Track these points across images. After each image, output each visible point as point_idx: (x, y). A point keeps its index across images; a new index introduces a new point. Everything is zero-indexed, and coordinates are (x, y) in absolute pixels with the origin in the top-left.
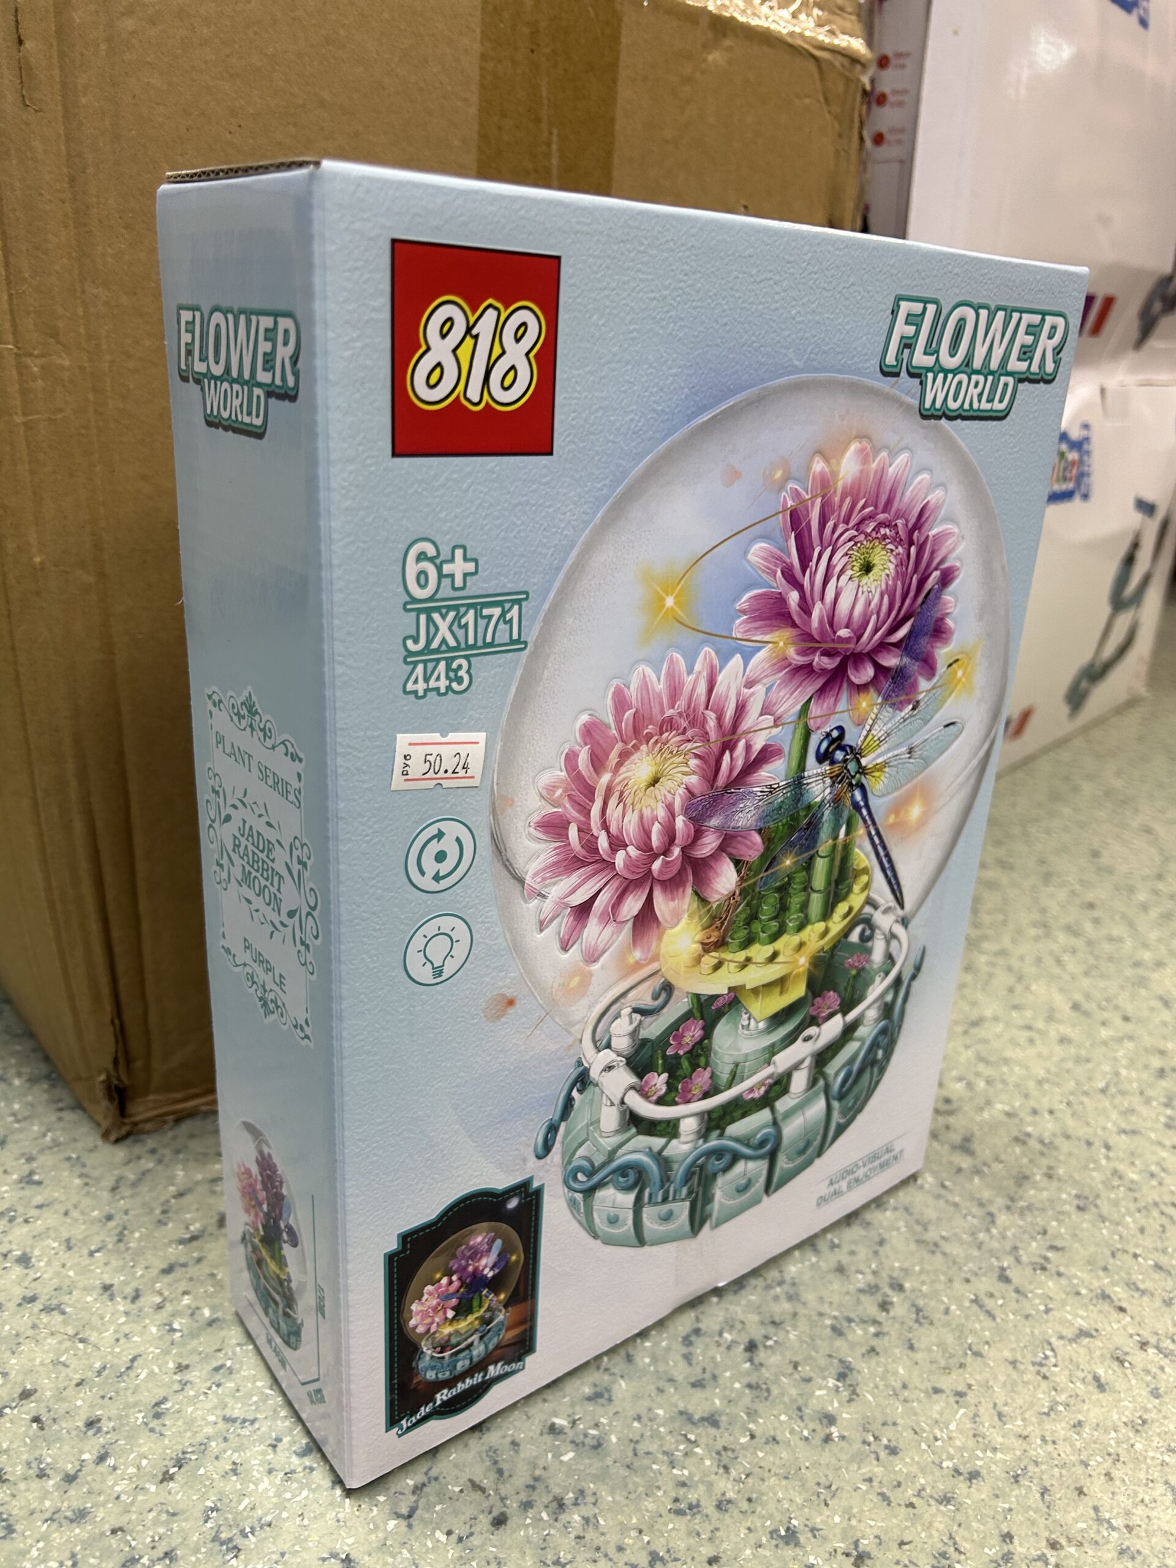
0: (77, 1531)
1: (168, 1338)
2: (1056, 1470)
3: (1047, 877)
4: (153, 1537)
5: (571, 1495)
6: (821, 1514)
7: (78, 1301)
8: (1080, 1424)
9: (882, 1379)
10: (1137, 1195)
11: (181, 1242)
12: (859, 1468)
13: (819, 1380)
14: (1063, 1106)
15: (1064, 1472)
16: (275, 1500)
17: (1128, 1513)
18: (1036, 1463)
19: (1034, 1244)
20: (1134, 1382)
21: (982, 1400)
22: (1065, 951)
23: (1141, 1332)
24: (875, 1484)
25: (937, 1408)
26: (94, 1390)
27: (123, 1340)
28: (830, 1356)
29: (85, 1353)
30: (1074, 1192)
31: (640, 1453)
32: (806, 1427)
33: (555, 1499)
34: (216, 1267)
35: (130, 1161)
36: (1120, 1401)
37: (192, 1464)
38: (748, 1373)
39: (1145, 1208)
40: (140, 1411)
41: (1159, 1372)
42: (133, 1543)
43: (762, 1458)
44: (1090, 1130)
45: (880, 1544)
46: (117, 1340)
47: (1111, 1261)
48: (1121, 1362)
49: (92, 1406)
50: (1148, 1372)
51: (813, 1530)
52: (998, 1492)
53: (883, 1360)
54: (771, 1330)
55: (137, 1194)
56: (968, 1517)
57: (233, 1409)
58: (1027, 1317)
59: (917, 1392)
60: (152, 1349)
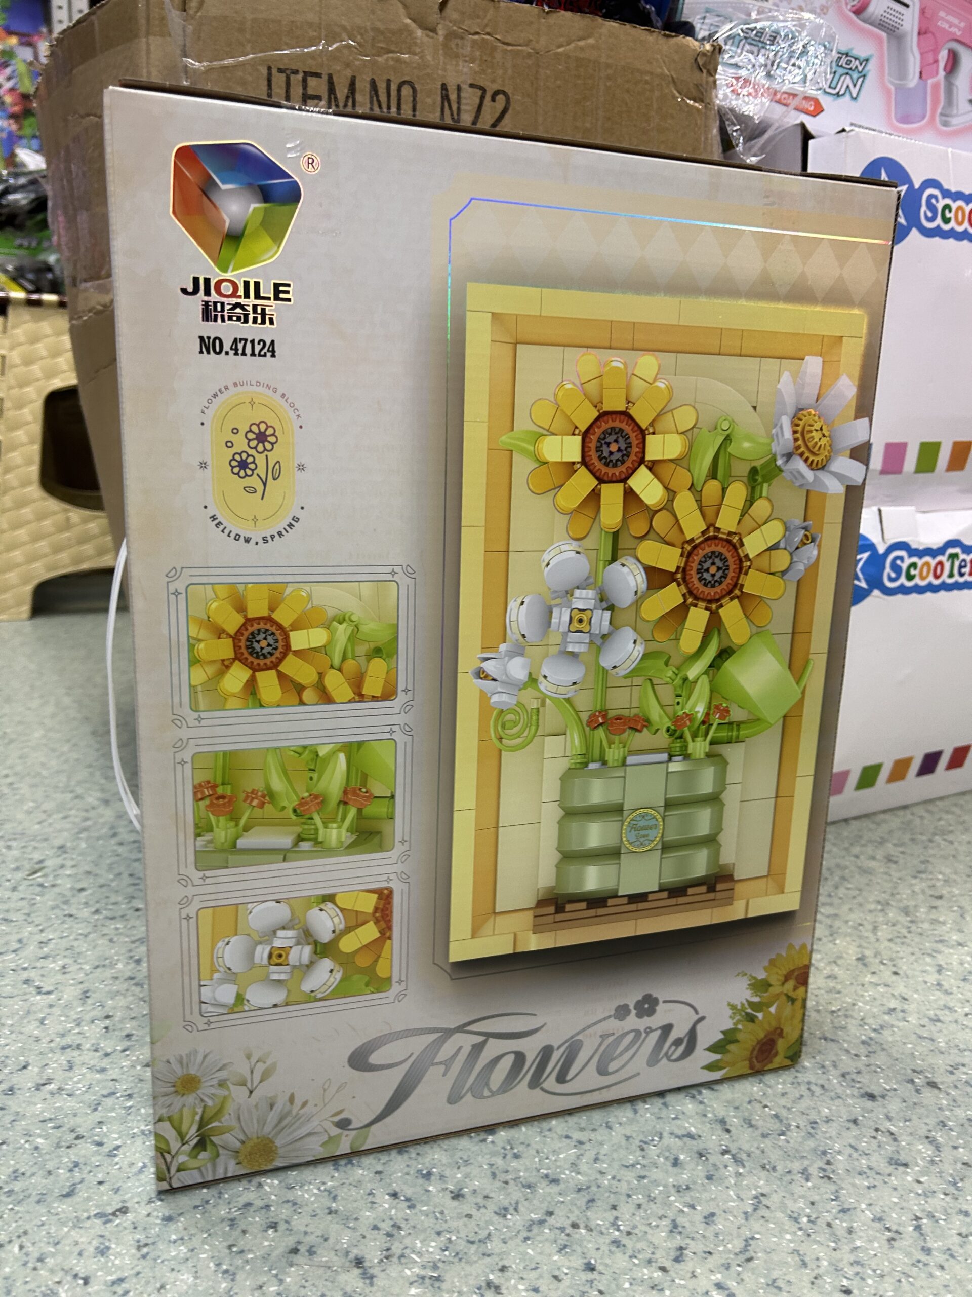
6: (452, 1170)
12: (490, 1158)
17: (634, 1226)
18: (599, 1187)
20: (700, 1168)
21: (592, 1149)
23: (730, 1145)
24: (494, 1167)
25: (561, 1144)
36: (681, 1174)
39: (799, 1083)
41: (721, 1167)
45: (474, 1193)
47: (745, 1105)
48: (701, 1155)
50: (714, 1165)
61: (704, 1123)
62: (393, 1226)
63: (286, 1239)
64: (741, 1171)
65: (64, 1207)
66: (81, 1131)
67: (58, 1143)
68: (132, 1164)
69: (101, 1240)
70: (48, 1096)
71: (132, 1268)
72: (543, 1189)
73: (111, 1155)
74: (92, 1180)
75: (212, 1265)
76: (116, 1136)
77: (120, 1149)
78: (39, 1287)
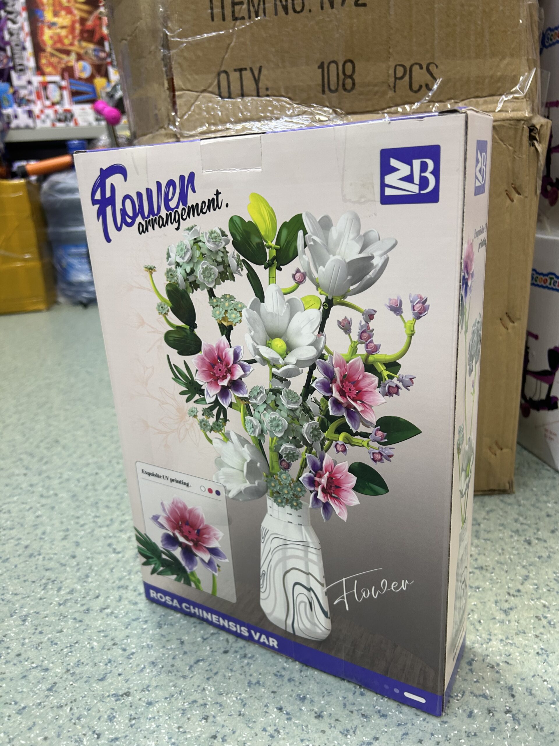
61: (496, 688)
62: (275, 730)
63: (211, 728)
64: (517, 727)
65: (97, 687)
66: (117, 640)
67: (104, 647)
68: (138, 665)
69: (112, 711)
70: (105, 616)
71: (124, 732)
72: (375, 720)
73: (129, 658)
74: (116, 672)
75: (167, 737)
76: (133, 646)
77: (135, 655)
78: (74, 735)
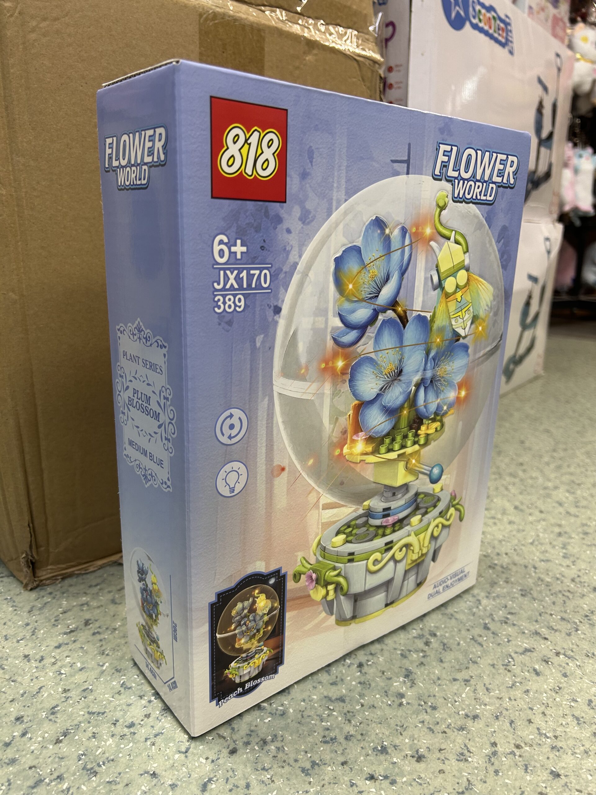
0: (11, 769)
1: (59, 677)
2: (517, 712)
3: (499, 453)
4: (51, 769)
5: (270, 737)
6: (398, 738)
7: (11, 663)
8: (527, 691)
9: (427, 676)
10: (551, 588)
11: (65, 633)
12: (417, 717)
13: (396, 678)
14: (512, 551)
15: (521, 713)
16: (115, 749)
17: (555, 730)
18: (507, 710)
19: (501, 612)
20: (554, 671)
21: (478, 683)
22: (509, 484)
23: (556, 648)
24: (426, 723)
25: (456, 687)
26: (20, 703)
27: (35, 680)
28: (400, 667)
29: (15, 686)
30: (519, 588)
31: (305, 716)
32: (389, 700)
33: (262, 739)
34: (84, 644)
35: (38, 598)
36: (547, 679)
37: (72, 735)
38: (359, 677)
39: (555, 593)
40: (44, 712)
41: (566, 665)
42: (41, 773)
43: (368, 715)
44: (526, 561)
45: (429, 751)
46: (32, 680)
47: (539, 618)
48: (547, 662)
49: (19, 710)
50: (560, 666)
51: (395, 747)
52: (487, 724)
53: (427, 667)
54: (370, 657)
55: (43, 613)
56: (473, 736)
57: (93, 708)
58: (499, 644)
59: (445, 681)
60: (50, 683)
